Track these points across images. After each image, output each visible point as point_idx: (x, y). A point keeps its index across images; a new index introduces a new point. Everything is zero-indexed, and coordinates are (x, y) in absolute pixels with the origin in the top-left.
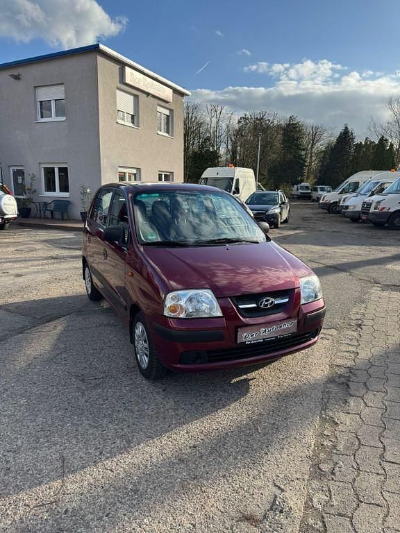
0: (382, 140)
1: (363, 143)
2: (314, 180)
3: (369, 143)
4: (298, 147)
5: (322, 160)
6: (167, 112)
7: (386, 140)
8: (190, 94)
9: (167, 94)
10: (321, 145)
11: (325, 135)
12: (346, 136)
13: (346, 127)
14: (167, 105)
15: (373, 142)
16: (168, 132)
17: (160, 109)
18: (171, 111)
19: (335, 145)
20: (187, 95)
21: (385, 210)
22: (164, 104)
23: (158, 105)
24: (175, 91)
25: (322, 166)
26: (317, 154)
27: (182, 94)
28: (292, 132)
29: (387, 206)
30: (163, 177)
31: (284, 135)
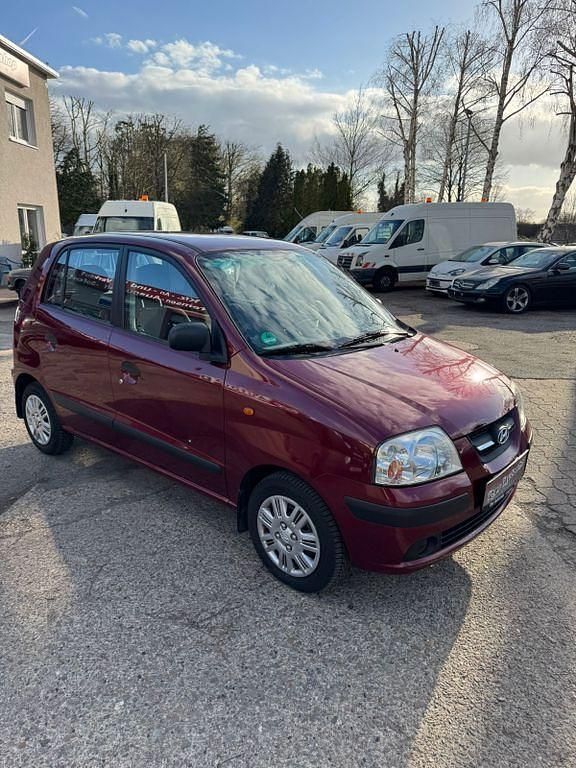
0: (332, 169)
1: (306, 172)
2: (240, 223)
3: (313, 171)
4: (215, 172)
5: (249, 194)
6: (22, 104)
7: (337, 169)
8: (58, 75)
9: (19, 71)
10: (241, 172)
11: (246, 156)
12: (279, 161)
13: (280, 148)
14: (21, 91)
15: (320, 171)
16: (25, 137)
17: (9, 97)
18: (28, 101)
19: (264, 173)
20: (52, 76)
21: (369, 267)
22: (16, 89)
23: (7, 90)
24: (33, 68)
25: (248, 202)
26: (240, 185)
27: (45, 75)
28: (205, 149)
29: (372, 262)
30: (25, 213)
31: (193, 153)
